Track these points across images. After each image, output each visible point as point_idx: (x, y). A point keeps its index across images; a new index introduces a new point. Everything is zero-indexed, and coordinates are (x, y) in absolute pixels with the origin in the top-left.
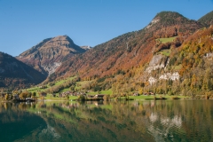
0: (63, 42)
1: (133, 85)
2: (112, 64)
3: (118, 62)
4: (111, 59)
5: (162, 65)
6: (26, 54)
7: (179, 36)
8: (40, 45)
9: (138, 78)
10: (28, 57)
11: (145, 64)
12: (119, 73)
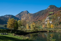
0: (26, 12)
1: (42, 24)
2: (38, 18)
3: (39, 18)
4: (37, 17)
5: (49, 19)
6: (17, 15)
7: (54, 12)
8: (21, 13)
9: (43, 22)
10: (18, 16)
11: (45, 19)
12: (39, 21)
